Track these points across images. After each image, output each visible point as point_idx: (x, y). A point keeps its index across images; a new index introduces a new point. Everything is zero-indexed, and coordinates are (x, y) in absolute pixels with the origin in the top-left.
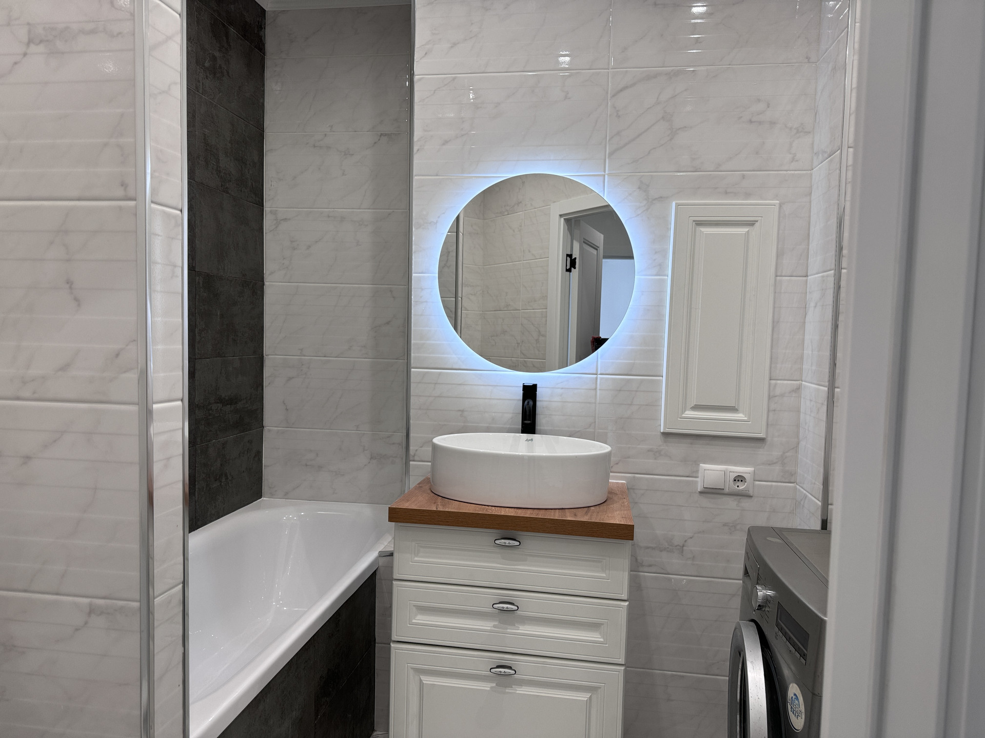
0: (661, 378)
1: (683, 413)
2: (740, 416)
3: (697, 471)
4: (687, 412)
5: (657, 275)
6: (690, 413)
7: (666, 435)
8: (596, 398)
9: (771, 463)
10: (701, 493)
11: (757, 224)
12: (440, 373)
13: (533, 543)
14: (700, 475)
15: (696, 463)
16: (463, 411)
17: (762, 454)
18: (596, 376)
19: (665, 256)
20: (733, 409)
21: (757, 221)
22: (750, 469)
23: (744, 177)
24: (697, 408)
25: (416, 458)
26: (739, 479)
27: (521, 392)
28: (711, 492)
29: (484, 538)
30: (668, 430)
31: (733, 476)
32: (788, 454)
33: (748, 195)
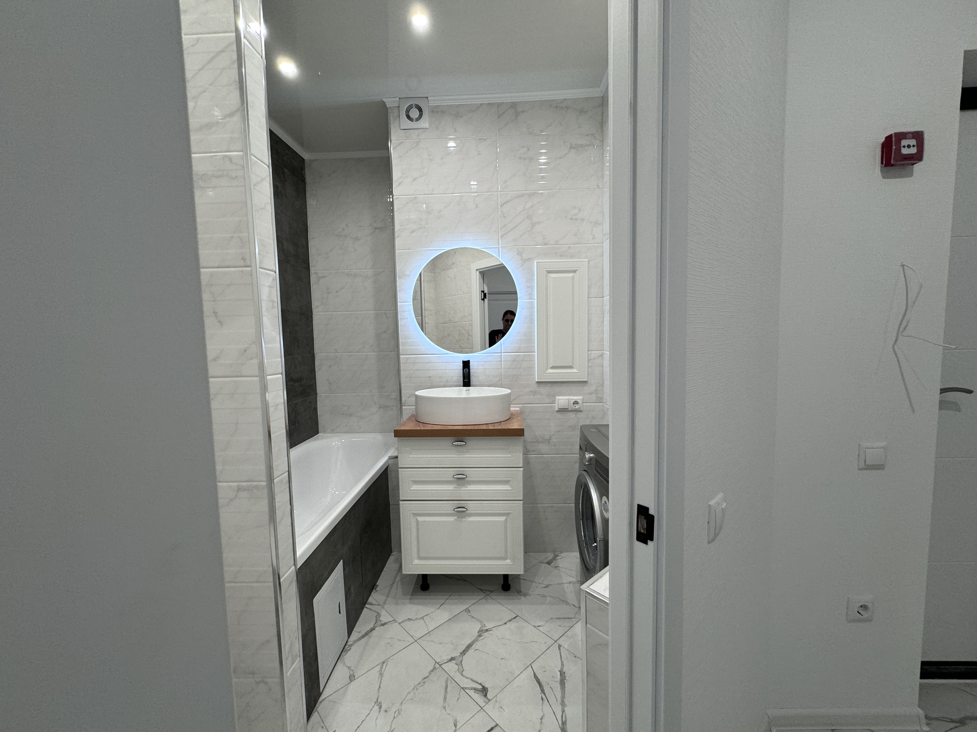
0: (534, 353)
1: (546, 371)
2: (574, 370)
3: (555, 400)
4: (548, 370)
5: (529, 299)
6: (550, 371)
7: (538, 383)
8: (501, 366)
9: (591, 394)
10: (557, 411)
11: (577, 272)
12: (416, 357)
13: (472, 442)
14: (557, 402)
15: (554, 396)
16: (430, 377)
17: (587, 389)
18: (500, 354)
19: (533, 290)
20: (571, 367)
21: (578, 270)
22: (581, 397)
23: (570, 247)
24: (553, 368)
25: (406, 404)
26: (576, 403)
27: (462, 365)
28: (562, 410)
29: (446, 442)
30: (539, 380)
31: (573, 401)
32: (598, 388)
33: (572, 257)
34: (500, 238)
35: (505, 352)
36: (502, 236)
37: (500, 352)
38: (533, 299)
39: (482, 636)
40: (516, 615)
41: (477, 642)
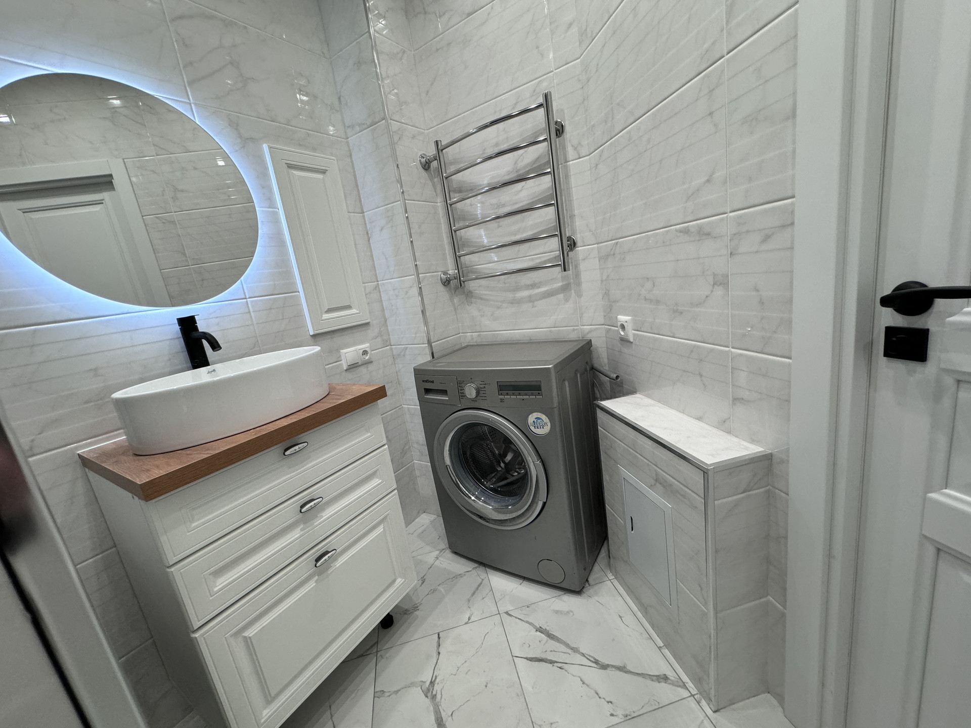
0: (299, 293)
1: (322, 317)
2: (354, 311)
3: (340, 357)
4: (324, 316)
5: (271, 207)
6: (326, 316)
7: (315, 336)
8: (252, 320)
9: (376, 338)
10: (346, 370)
11: (328, 173)
14: (343, 358)
17: (372, 332)
18: (246, 300)
19: (271, 191)
20: (349, 307)
21: (327, 170)
22: (367, 345)
23: (308, 134)
24: (330, 311)
26: (365, 352)
27: (177, 328)
28: (353, 367)
29: (272, 455)
30: (315, 332)
31: (361, 352)
32: (382, 329)
33: (314, 149)
34: (186, 84)
35: (253, 296)
36: (191, 83)
37: (244, 297)
38: (276, 208)
39: (436, 695)
40: (437, 635)
41: (440, 707)
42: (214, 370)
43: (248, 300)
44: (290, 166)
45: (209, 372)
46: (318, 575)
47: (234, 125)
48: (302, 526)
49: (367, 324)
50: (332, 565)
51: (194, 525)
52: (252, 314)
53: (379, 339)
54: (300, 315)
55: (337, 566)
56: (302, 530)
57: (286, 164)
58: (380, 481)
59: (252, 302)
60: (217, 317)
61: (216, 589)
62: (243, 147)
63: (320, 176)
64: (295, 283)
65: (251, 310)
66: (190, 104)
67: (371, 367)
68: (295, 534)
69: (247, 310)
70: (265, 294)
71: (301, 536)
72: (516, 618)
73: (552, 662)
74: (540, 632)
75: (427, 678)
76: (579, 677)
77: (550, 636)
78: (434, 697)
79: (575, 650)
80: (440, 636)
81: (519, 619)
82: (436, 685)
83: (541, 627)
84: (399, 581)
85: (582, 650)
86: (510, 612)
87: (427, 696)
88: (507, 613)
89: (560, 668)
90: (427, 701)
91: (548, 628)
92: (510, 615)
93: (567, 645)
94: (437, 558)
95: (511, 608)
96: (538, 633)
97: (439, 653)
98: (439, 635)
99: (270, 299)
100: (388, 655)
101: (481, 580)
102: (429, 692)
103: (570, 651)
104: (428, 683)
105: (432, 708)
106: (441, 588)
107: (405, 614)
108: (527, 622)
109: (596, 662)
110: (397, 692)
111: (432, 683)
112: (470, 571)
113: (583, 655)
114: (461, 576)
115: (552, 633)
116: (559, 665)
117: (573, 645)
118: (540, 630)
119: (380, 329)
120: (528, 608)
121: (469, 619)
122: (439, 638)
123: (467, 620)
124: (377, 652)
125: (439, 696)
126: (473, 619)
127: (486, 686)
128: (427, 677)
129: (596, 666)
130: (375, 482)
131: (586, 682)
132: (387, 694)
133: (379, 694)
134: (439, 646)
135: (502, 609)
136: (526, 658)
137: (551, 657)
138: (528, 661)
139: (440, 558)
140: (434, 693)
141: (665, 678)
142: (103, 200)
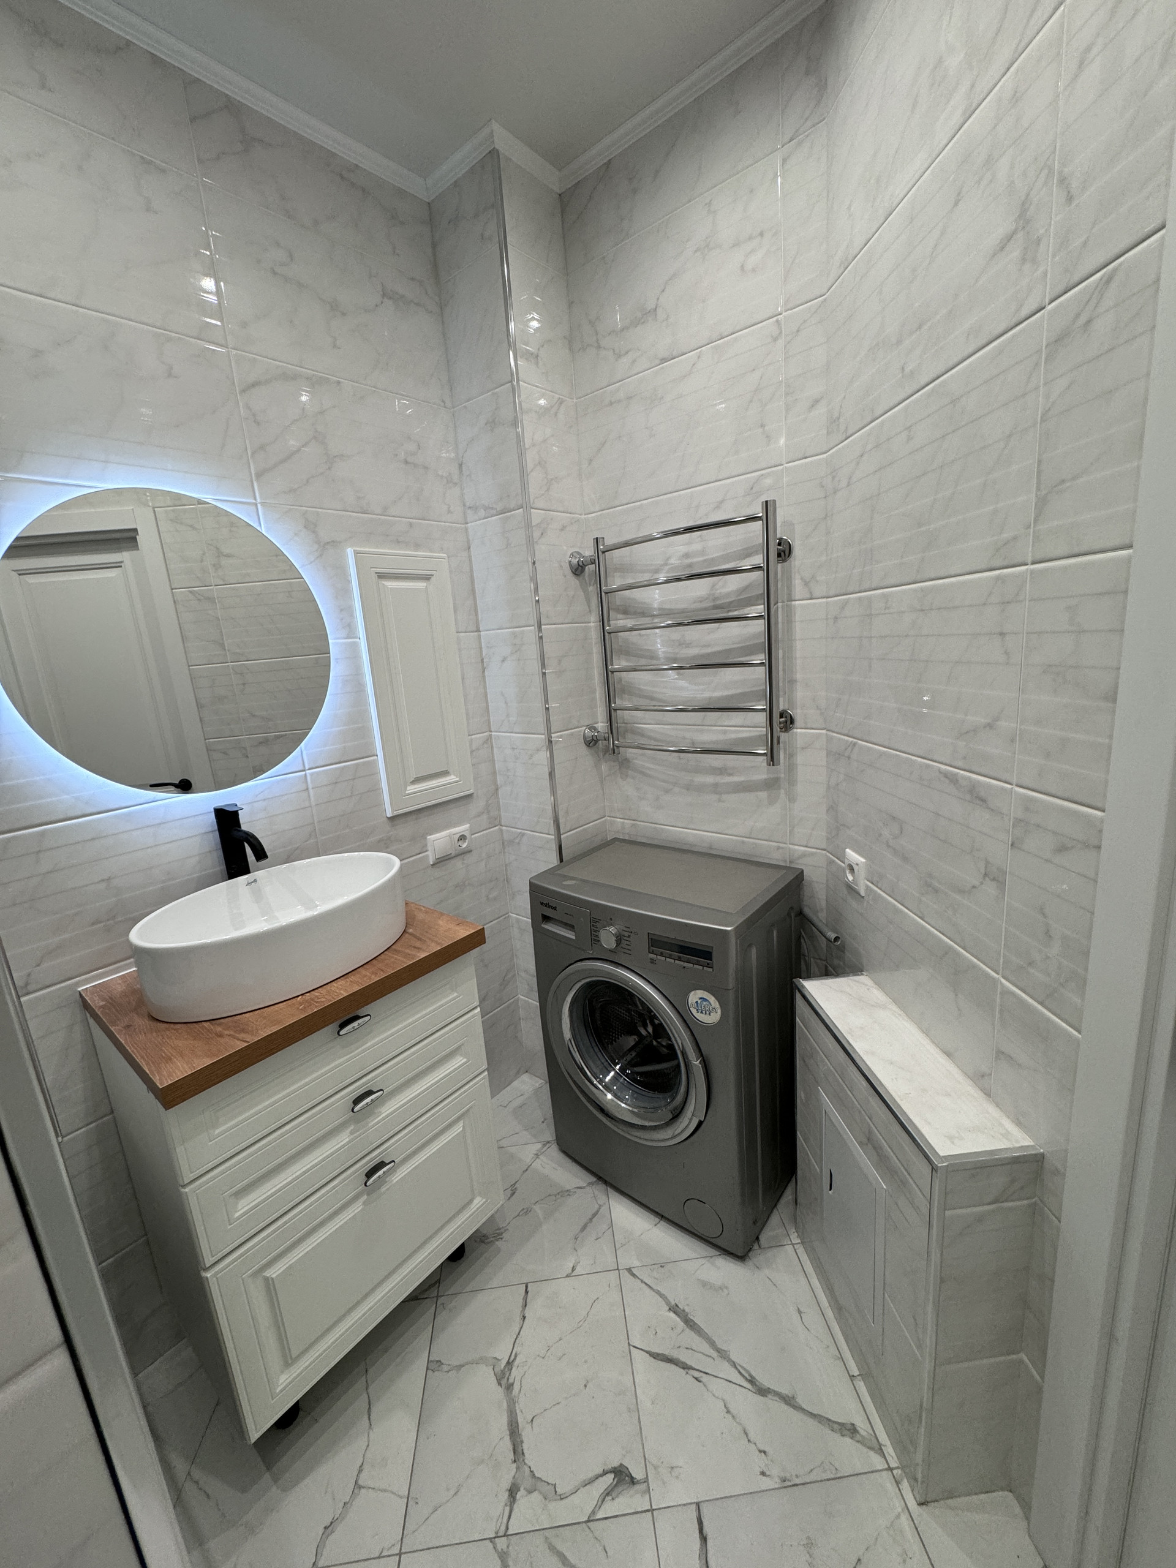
0: (376, 757)
1: (406, 790)
2: (452, 778)
3: (426, 845)
4: (408, 788)
5: (348, 637)
6: (411, 789)
7: (392, 819)
8: (310, 800)
9: (480, 814)
10: (433, 865)
11: (433, 578)
14: (429, 848)
15: (424, 837)
17: (473, 809)
18: (305, 773)
19: (352, 615)
20: (446, 773)
21: (433, 575)
22: (467, 826)
24: (416, 781)
25: (30, 988)
26: (462, 838)
28: (442, 861)
30: (396, 813)
31: (457, 837)
32: (490, 802)
34: (254, 478)
35: (314, 766)
36: (259, 475)
37: (301, 768)
38: (355, 638)
39: (512, 1384)
40: (524, 1285)
41: (517, 1405)
42: (255, 881)
43: (308, 772)
44: (381, 576)
45: (248, 884)
46: (368, 1195)
47: (310, 526)
48: (352, 1127)
49: (470, 796)
50: (387, 1180)
51: (216, 1132)
52: (312, 792)
53: (485, 817)
54: (376, 789)
55: (395, 1181)
56: (351, 1133)
57: (376, 573)
58: (465, 1060)
59: (312, 774)
60: (265, 800)
61: (237, 1215)
62: (321, 555)
63: (421, 585)
64: (373, 743)
65: (310, 786)
66: (256, 505)
67: (470, 859)
68: (343, 1139)
69: (304, 787)
70: (329, 762)
71: (349, 1142)
72: (642, 1281)
73: (685, 1367)
74: (674, 1312)
75: (503, 1356)
76: (724, 1401)
77: (689, 1323)
78: (509, 1387)
79: (723, 1354)
80: (529, 1289)
81: (646, 1284)
82: (514, 1369)
83: (677, 1305)
84: (478, 1201)
85: (733, 1357)
86: (635, 1271)
87: (500, 1384)
88: (629, 1270)
89: (696, 1379)
90: (500, 1392)
91: (687, 1309)
92: (634, 1275)
93: (712, 1344)
94: (537, 1155)
95: (637, 1263)
96: (672, 1315)
97: (524, 1317)
98: (527, 1287)
99: (336, 769)
100: (453, 1303)
101: (597, 1206)
102: (504, 1378)
103: (715, 1354)
104: (504, 1363)
105: (505, 1405)
106: (537, 1208)
107: (483, 1242)
108: (658, 1293)
109: (752, 1381)
110: (459, 1367)
111: (510, 1364)
112: (584, 1188)
113: (734, 1365)
114: (569, 1193)
115: (692, 1318)
116: (696, 1374)
117: (720, 1345)
118: (675, 1309)
119: (487, 801)
120: (662, 1269)
121: (573, 1269)
122: (527, 1292)
123: (570, 1271)
124: (438, 1297)
125: (516, 1387)
126: (578, 1270)
127: (585, 1386)
128: (502, 1353)
129: (748, 1386)
130: (458, 1061)
131: (732, 1410)
132: (445, 1368)
133: (433, 1366)
134: (526, 1306)
135: (624, 1263)
136: (647, 1352)
137: (684, 1357)
138: (652, 1359)
139: (541, 1157)
140: (511, 1380)
141: (850, 1430)
142: (122, 562)
